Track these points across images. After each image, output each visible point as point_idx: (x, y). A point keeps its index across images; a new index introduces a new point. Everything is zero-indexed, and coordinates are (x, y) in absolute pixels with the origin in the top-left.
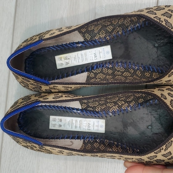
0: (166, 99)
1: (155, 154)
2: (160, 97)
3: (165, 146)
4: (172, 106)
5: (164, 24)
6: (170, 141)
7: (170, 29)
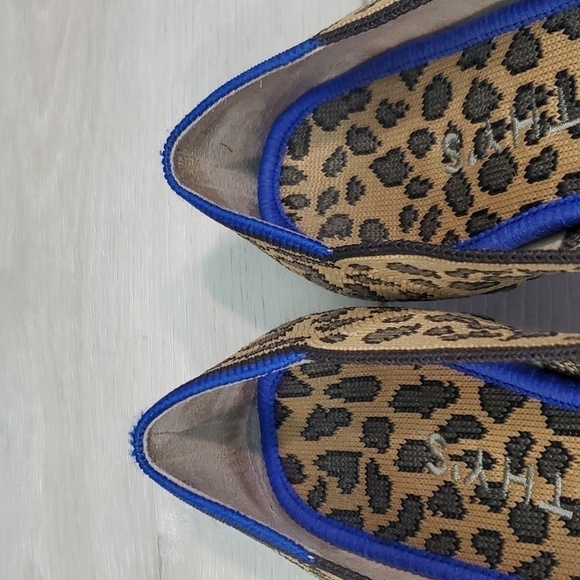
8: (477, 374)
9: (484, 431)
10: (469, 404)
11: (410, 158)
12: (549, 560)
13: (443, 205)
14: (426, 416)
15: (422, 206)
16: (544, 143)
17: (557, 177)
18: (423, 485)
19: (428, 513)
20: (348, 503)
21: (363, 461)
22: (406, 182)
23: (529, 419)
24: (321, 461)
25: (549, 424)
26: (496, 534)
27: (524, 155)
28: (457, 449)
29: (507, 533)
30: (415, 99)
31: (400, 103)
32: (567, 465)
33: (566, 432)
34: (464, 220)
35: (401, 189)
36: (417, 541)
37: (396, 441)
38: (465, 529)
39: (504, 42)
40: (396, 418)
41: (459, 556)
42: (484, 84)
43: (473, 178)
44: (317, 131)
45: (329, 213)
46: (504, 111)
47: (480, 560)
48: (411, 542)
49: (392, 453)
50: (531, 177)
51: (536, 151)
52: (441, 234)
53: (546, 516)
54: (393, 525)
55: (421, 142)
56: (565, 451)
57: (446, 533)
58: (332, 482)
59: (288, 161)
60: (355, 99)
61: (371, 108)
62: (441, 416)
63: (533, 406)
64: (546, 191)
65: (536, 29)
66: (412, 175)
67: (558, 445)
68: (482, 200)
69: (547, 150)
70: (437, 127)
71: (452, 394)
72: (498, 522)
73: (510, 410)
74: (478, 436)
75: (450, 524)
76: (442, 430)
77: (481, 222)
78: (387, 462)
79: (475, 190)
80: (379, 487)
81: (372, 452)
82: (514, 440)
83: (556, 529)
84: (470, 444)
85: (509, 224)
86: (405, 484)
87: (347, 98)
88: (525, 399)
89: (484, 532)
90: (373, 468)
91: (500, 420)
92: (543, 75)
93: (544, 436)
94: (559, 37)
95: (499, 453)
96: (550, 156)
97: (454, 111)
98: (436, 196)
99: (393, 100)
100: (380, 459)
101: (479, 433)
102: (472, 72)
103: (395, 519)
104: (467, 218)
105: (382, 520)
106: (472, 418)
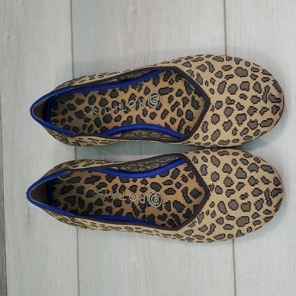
0: (197, 163)
1: (190, 228)
2: (191, 160)
3: (196, 218)
4: (201, 172)
5: (195, 80)
6: (200, 213)
7: (199, 84)
8: (105, 173)
9: (107, 185)
10: (103, 180)
11: (85, 113)
12: (122, 210)
13: (94, 125)
14: (93, 184)
15: (88, 124)
16: (118, 114)
17: (121, 121)
18: (93, 200)
19: (94, 206)
20: (73, 208)
21: (77, 197)
22: (84, 118)
23: (117, 181)
24: (65, 200)
25: (121, 181)
26: (111, 207)
27: (114, 116)
28: (101, 190)
29: (113, 206)
30: (87, 99)
31: (82, 100)
32: (125, 189)
33: (124, 182)
34: (99, 128)
35: (83, 120)
36: (92, 213)
37: (86, 191)
38: (103, 208)
39: (110, 91)
40: (85, 185)
41: (103, 214)
42: (105, 99)
43: (101, 119)
44: (60, 103)
45: (64, 124)
46: (109, 105)
47: (108, 214)
48: (91, 213)
49: (85, 194)
50: (116, 121)
51: (117, 115)
52: (93, 131)
53: (121, 201)
54: (86, 210)
55: (88, 109)
56: (124, 186)
57: (99, 209)
58: (69, 204)
59: (53, 110)
60: (70, 97)
61: (74, 99)
62: (97, 183)
63: (117, 178)
64: (119, 124)
65: (117, 89)
66: (85, 117)
67: (123, 185)
68: (104, 124)
69: (119, 115)
70: (92, 107)
71: (99, 178)
72: (111, 204)
73: (112, 180)
74: (106, 187)
75: (100, 207)
76: (97, 187)
77: (103, 129)
78: (83, 197)
79: (102, 122)
80: (81, 202)
81: (80, 195)
82: (113, 186)
83: (123, 203)
84: (104, 189)
85: (111, 130)
86: (88, 201)
87: (67, 96)
88: (116, 177)
89: (108, 207)
90: (80, 198)
91: (110, 182)
92: (118, 99)
93: (120, 184)
94: (122, 92)
95: (110, 189)
96: (120, 117)
97: (97, 104)
98: (92, 122)
99: (81, 99)
100: (81, 196)
101: (106, 186)
102: (102, 96)
103: (86, 209)
104: (100, 128)
105: (83, 210)
106: (104, 183)
